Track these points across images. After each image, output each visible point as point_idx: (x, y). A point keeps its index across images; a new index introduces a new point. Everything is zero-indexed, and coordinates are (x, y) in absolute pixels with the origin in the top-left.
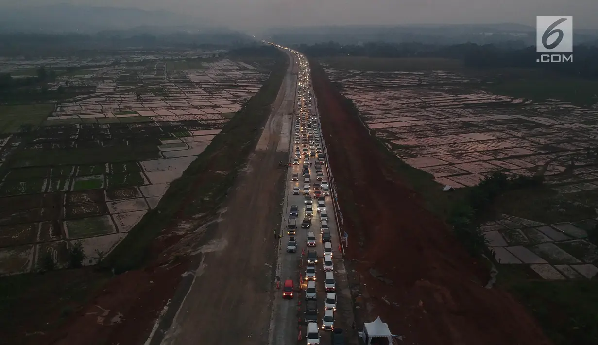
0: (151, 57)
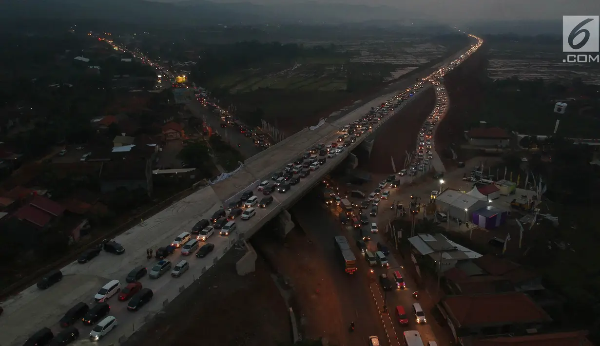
0: (381, 41)
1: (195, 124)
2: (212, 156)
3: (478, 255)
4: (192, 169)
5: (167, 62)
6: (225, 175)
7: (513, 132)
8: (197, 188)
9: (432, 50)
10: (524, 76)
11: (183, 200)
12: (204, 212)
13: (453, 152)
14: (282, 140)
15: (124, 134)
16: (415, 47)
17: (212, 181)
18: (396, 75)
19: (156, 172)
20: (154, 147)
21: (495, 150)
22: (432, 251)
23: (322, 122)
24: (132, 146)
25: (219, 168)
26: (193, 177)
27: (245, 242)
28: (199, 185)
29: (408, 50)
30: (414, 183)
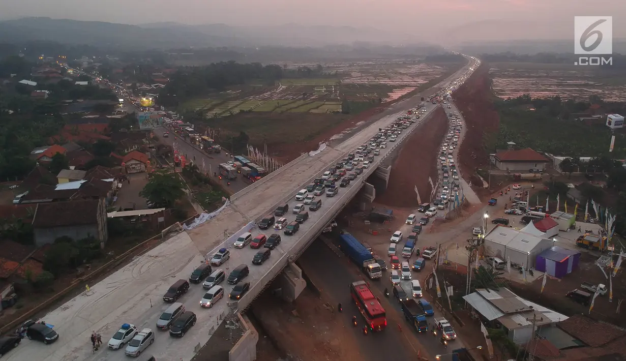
0: (370, 63)
1: (164, 153)
2: (187, 191)
3: (564, 318)
4: (160, 210)
5: (130, 85)
6: (205, 216)
7: (546, 154)
8: (167, 236)
9: (429, 70)
10: (535, 95)
11: (147, 254)
12: (178, 271)
13: (482, 179)
14: (274, 170)
15: (72, 168)
16: (410, 68)
17: (188, 224)
18: (396, 95)
19: (111, 215)
20: (111, 182)
21: (532, 175)
22: (501, 315)
23: (323, 147)
24: (83, 181)
25: (197, 208)
26: (161, 219)
27: (240, 316)
28: (169, 232)
29: (402, 71)
30: (449, 219)
